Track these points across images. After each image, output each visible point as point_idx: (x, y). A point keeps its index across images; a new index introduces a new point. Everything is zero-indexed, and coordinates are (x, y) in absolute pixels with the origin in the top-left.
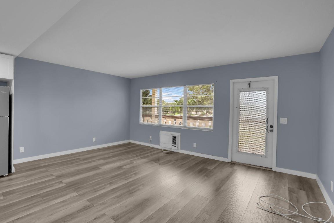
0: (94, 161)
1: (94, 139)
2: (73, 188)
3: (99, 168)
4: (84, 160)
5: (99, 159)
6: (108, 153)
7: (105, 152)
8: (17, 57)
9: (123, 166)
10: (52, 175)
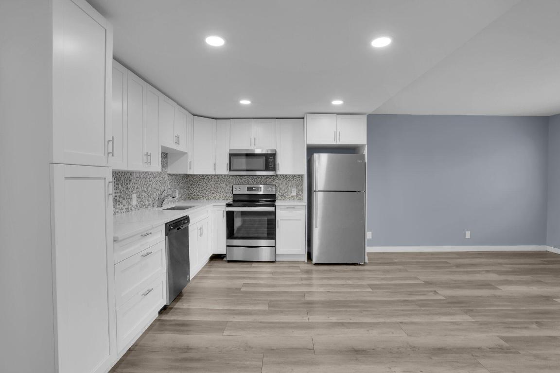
0: (479, 272)
1: (468, 235)
2: (462, 307)
3: (496, 288)
4: (458, 266)
5: (487, 271)
6: (501, 264)
7: (492, 261)
8: (369, 115)
9: (555, 298)
10: (416, 278)
